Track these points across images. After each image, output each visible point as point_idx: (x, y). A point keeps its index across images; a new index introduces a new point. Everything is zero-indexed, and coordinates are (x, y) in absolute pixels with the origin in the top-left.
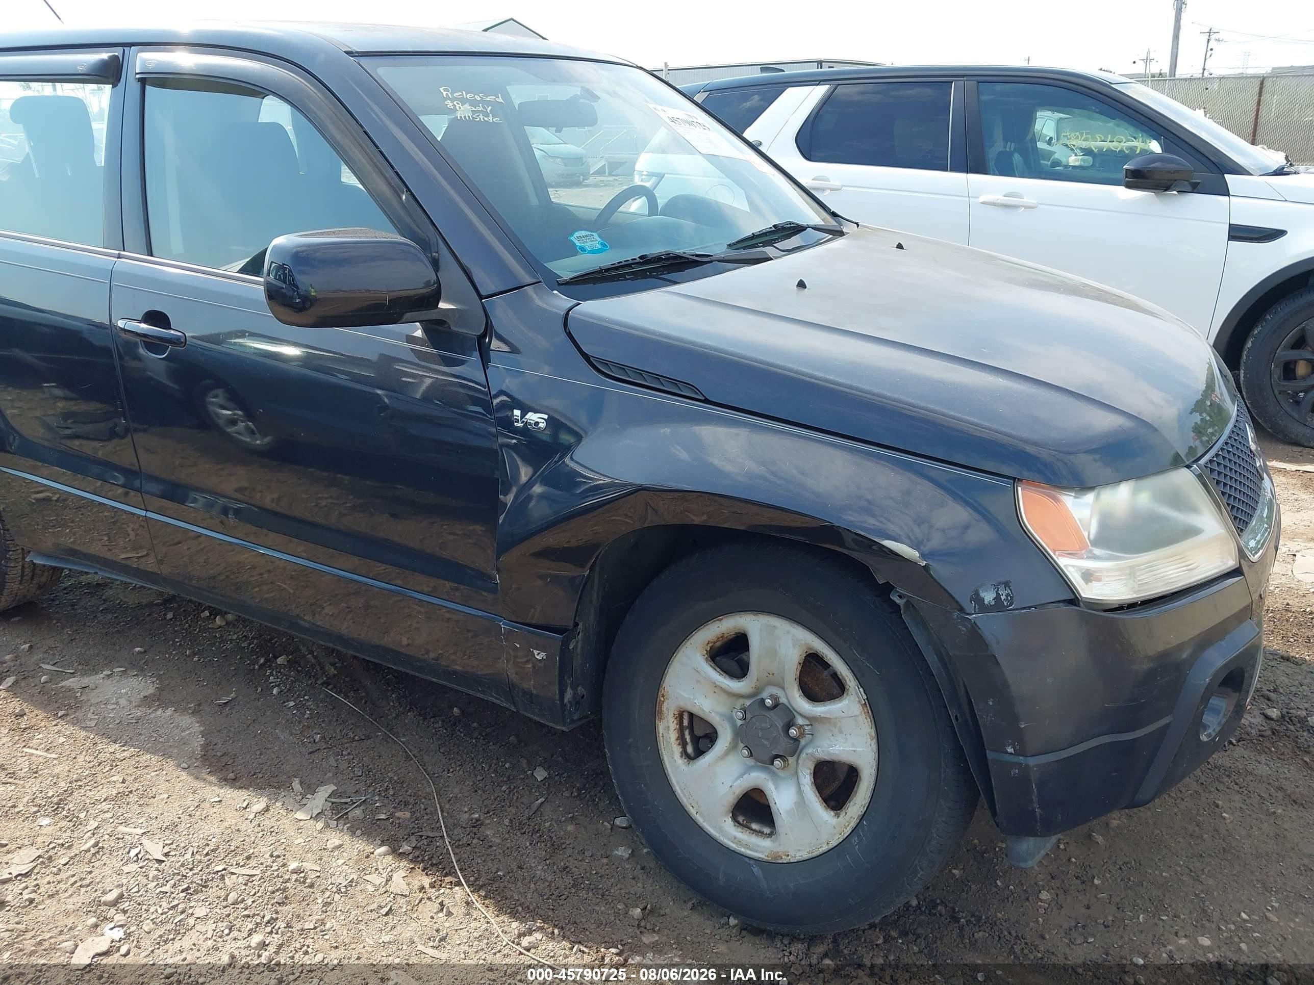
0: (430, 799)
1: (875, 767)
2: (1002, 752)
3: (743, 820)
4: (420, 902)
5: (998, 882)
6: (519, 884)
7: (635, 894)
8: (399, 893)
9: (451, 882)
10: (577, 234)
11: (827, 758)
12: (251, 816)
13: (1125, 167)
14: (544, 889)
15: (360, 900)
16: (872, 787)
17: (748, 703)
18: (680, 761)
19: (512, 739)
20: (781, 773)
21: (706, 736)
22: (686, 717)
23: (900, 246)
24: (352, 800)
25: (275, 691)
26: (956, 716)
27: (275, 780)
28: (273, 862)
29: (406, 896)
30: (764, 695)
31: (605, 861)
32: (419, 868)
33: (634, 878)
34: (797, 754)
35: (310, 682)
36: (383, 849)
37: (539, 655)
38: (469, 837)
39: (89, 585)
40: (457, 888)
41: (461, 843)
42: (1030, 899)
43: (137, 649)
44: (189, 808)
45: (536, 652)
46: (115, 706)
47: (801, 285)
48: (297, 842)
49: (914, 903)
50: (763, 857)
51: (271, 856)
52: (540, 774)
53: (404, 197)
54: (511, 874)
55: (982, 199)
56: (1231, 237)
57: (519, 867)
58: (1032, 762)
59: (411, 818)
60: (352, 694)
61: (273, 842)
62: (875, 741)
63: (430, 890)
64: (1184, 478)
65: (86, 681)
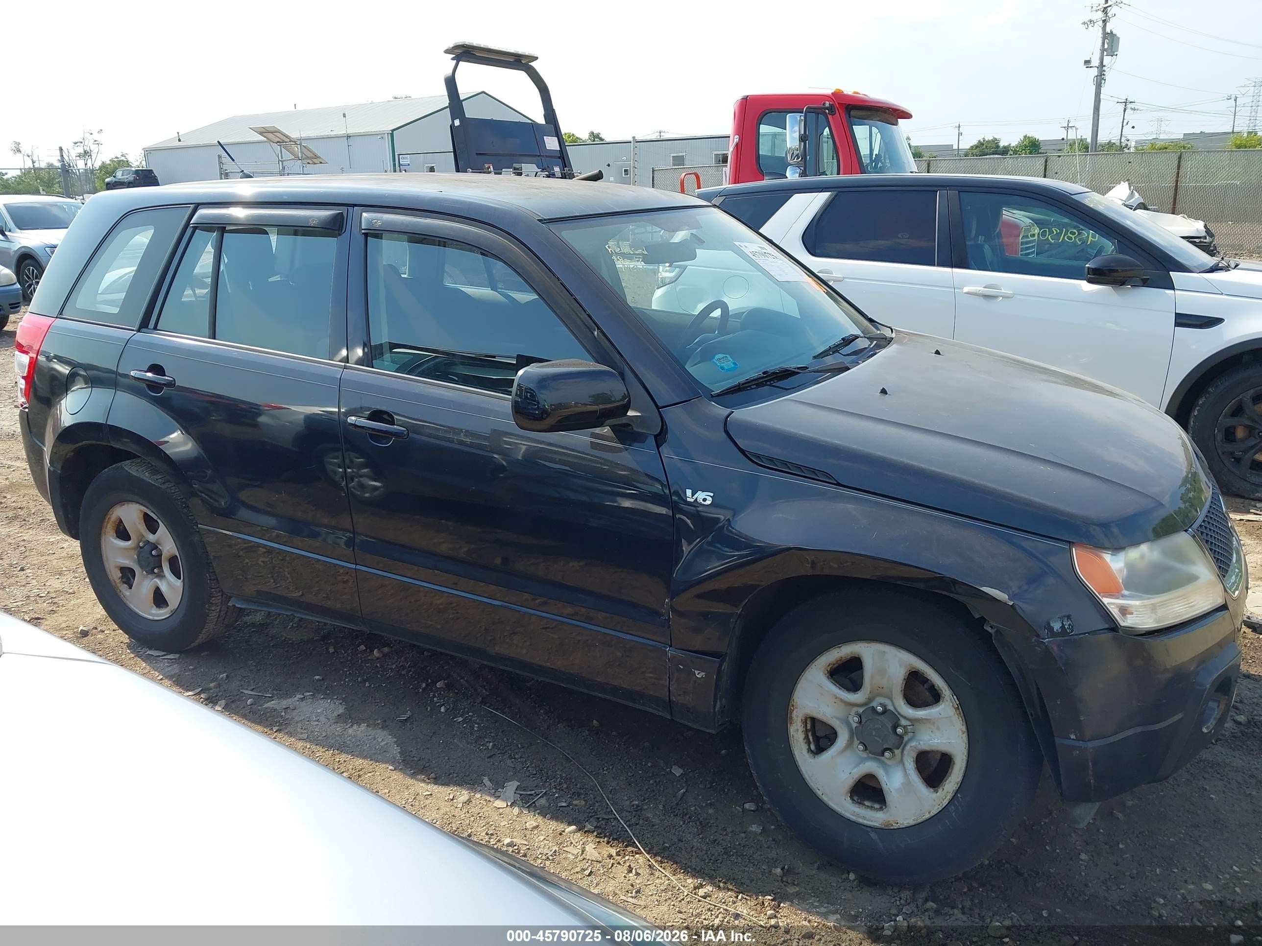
0: (596, 791)
1: (966, 754)
2: (1067, 738)
3: (858, 800)
4: (612, 866)
5: (1047, 847)
6: (684, 852)
7: (773, 859)
8: (594, 859)
9: (632, 851)
10: (717, 357)
11: (927, 748)
12: (460, 805)
13: (1087, 266)
14: (703, 855)
15: (566, 865)
16: (963, 769)
17: (861, 710)
18: (807, 755)
19: (646, 744)
20: (888, 762)
21: (826, 737)
22: (809, 722)
23: (937, 352)
24: (535, 793)
25: (443, 709)
26: (1031, 713)
27: (469, 778)
28: (490, 839)
29: (600, 862)
30: (874, 704)
31: (743, 835)
32: (604, 842)
33: (768, 848)
34: (902, 747)
35: (469, 702)
36: (573, 827)
37: (700, 675)
38: (635, 818)
39: (253, 625)
40: (637, 856)
41: (631, 823)
42: (1073, 859)
43: (317, 677)
44: (408, 799)
45: (697, 672)
46: (317, 723)
47: (884, 391)
48: (502, 824)
49: (987, 862)
50: (878, 825)
51: (487, 834)
52: (677, 771)
53: (596, 333)
54: (675, 846)
55: (966, 290)
56: (1177, 324)
57: (679, 840)
58: (1090, 745)
59: (586, 805)
60: (507, 710)
61: (484, 824)
62: (966, 734)
63: (617, 858)
64: (1183, 540)
65: (285, 703)
